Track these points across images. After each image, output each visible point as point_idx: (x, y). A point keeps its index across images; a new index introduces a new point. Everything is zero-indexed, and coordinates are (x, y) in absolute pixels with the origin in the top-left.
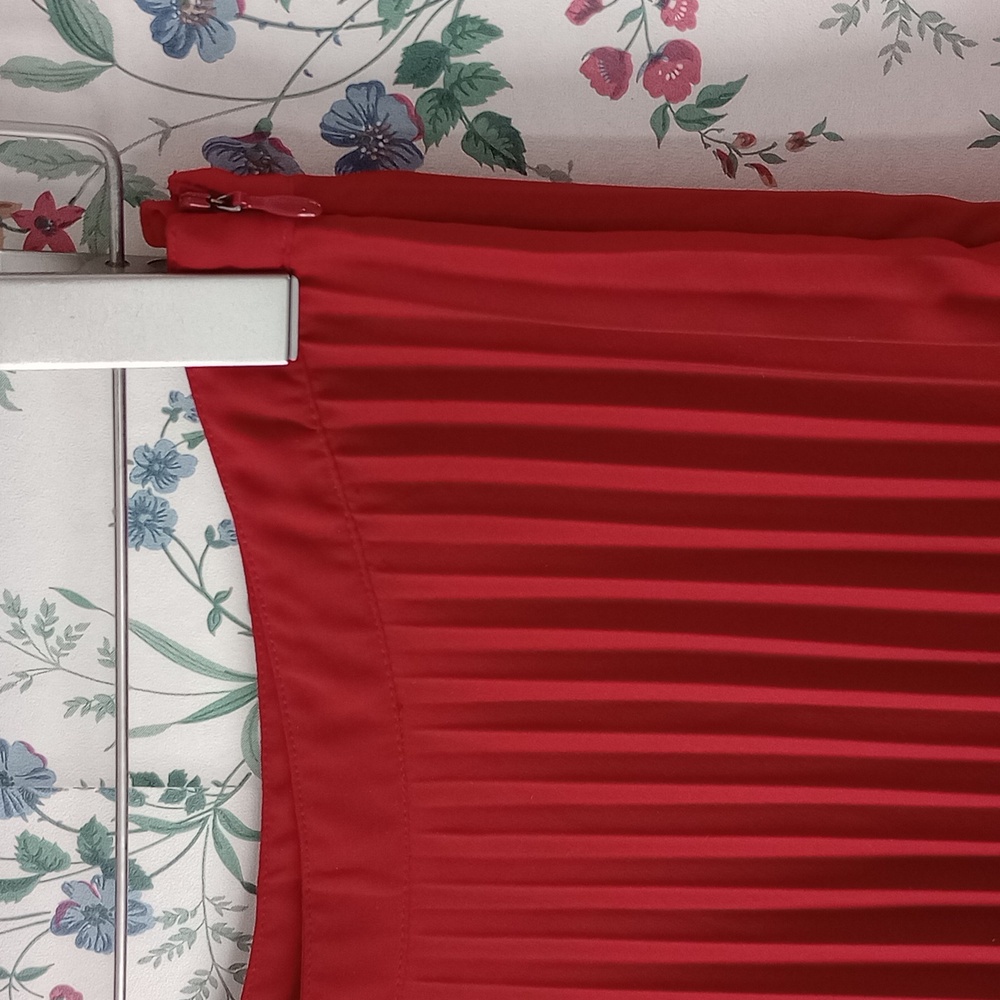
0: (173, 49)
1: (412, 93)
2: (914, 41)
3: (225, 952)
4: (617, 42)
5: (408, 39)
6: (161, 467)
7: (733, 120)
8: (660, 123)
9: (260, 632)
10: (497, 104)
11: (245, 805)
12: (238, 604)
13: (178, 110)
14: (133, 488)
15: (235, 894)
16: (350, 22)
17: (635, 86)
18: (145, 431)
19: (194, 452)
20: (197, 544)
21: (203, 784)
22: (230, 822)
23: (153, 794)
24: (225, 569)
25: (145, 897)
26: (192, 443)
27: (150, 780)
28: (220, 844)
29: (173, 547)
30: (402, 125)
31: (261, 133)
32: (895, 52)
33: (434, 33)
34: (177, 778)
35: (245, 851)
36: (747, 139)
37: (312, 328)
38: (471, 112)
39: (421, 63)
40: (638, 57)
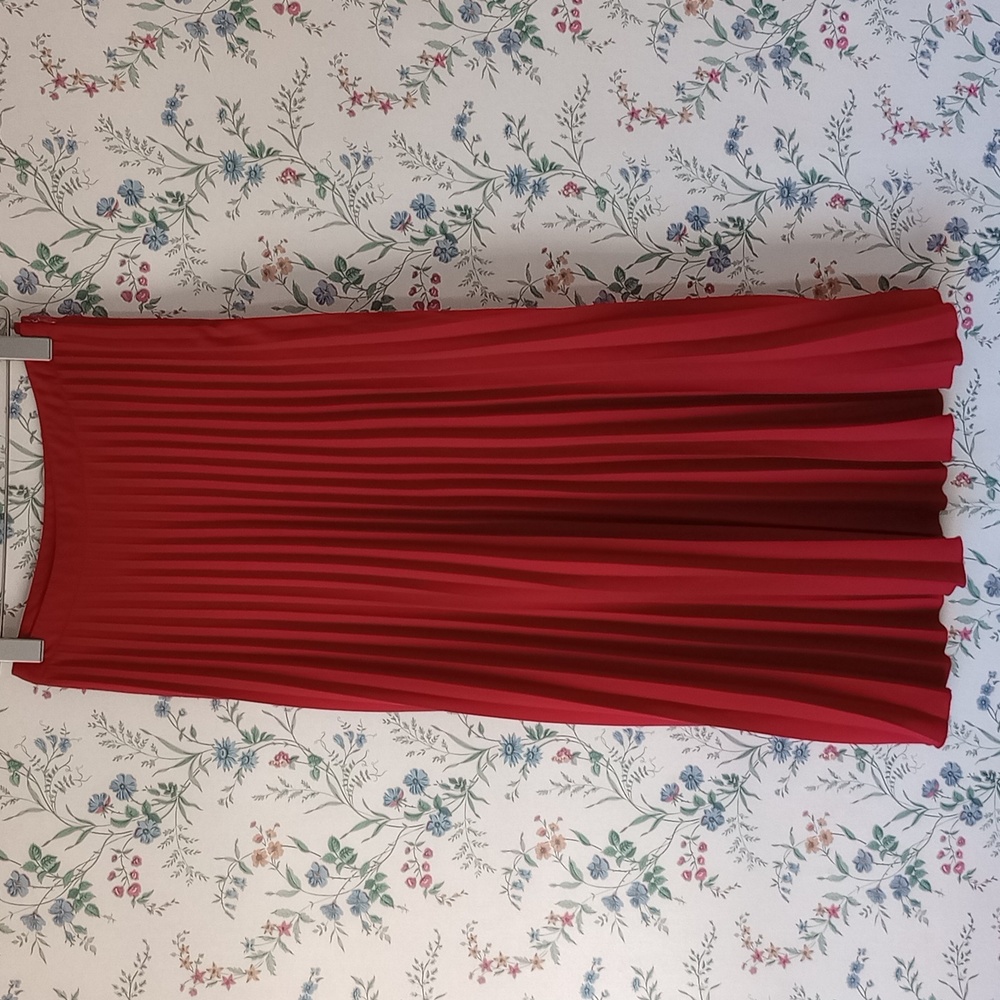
0: (22, 292)
1: (80, 302)
2: (201, 288)
3: (36, 545)
4: (129, 289)
5: (78, 289)
6: (18, 396)
7: (159, 307)
8: (141, 308)
9: (45, 443)
10: (100, 304)
11: (40, 497)
12: (38, 435)
13: (23, 306)
14: (11, 402)
15: (39, 526)
16: (64, 286)
17: (134, 299)
18: (14, 387)
19: (27, 392)
20: (27, 418)
21: (29, 488)
22: (35, 501)
23: (15, 492)
24: (35, 425)
25: (12, 526)
26: (26, 389)
27: (14, 488)
28: (33, 508)
29: (21, 419)
30: (78, 309)
31: (43, 311)
32: (197, 291)
33: (85, 288)
34: (21, 487)
35: (40, 510)
36: (163, 312)
37: (56, 353)
38: (94, 306)
39: (81, 295)
40: (134, 293)
